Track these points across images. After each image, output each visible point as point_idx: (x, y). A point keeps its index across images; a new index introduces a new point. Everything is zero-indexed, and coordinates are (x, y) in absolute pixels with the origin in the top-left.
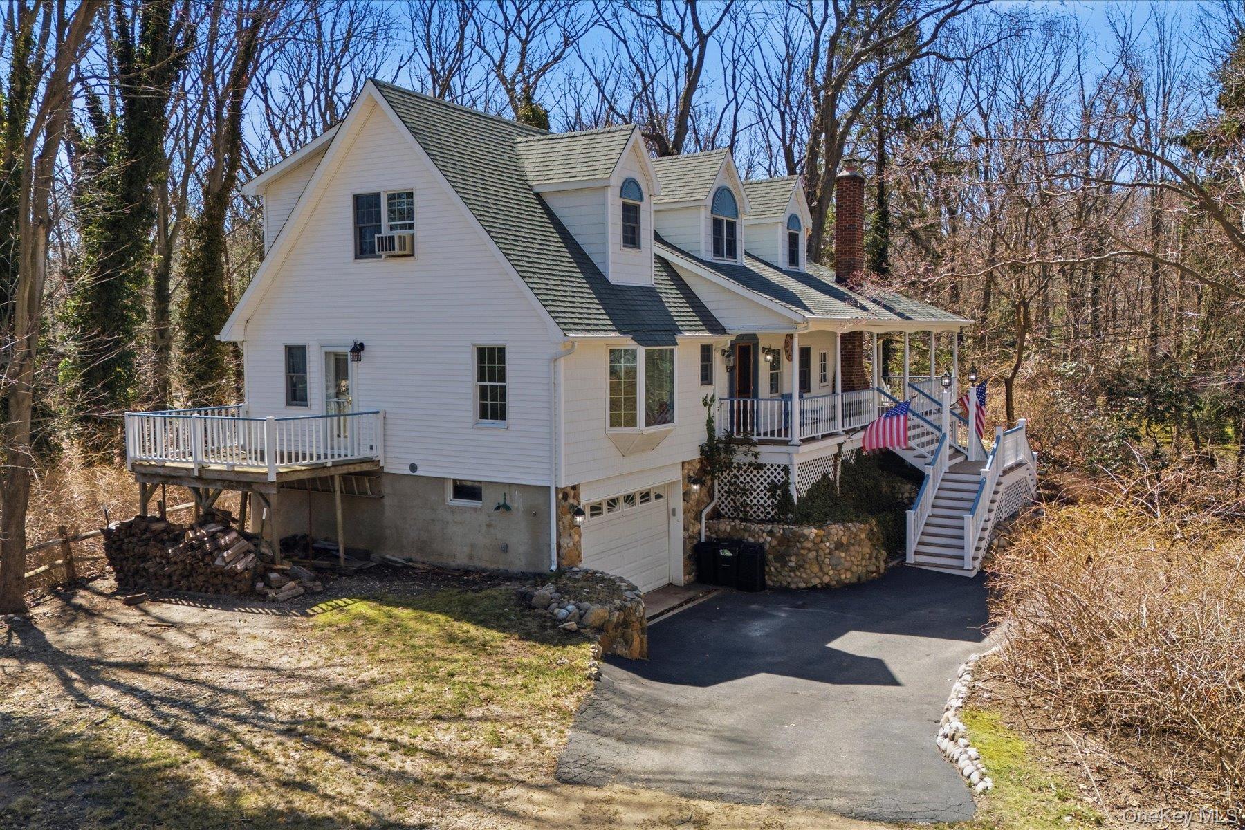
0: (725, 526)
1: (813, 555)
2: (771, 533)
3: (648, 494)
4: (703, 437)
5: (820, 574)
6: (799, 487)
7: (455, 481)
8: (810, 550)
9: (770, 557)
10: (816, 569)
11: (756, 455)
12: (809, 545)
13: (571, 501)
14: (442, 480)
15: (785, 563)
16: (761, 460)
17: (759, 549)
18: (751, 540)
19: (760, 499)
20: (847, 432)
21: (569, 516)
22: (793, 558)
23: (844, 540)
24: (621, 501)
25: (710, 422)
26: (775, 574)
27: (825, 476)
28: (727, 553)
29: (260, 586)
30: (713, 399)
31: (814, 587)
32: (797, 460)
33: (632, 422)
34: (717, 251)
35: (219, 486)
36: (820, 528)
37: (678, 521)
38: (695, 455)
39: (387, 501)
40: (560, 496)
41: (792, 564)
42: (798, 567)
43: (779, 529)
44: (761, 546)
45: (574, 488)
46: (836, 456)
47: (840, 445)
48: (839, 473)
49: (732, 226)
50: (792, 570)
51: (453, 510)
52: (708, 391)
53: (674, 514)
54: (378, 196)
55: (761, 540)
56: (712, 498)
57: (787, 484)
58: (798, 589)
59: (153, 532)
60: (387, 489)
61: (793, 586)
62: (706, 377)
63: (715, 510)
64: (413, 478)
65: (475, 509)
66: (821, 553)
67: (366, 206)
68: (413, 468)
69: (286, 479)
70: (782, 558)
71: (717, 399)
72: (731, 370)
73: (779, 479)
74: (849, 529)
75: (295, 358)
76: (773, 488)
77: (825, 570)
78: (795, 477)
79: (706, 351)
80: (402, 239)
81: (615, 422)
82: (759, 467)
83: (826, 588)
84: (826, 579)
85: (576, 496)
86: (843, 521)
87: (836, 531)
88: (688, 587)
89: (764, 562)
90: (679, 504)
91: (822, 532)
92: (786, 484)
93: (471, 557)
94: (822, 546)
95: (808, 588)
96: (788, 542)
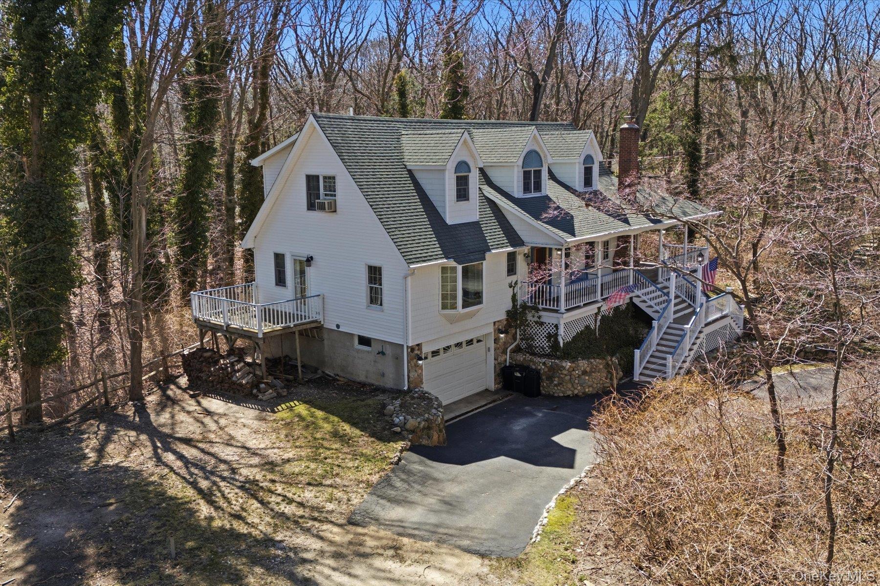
0: (520, 357)
1: (568, 378)
2: (544, 364)
3: (471, 341)
4: (509, 305)
5: (572, 389)
6: (564, 336)
7: (359, 336)
8: (566, 375)
9: (544, 377)
10: (570, 386)
11: (539, 317)
12: (565, 372)
13: (416, 352)
14: (353, 335)
15: (552, 382)
16: (542, 320)
17: (538, 372)
18: (534, 367)
19: (541, 342)
21: (415, 360)
22: (556, 379)
23: (588, 369)
24: (453, 347)
25: (514, 297)
26: (546, 387)
27: (587, 327)
28: (519, 375)
29: (255, 391)
30: (516, 283)
31: (569, 396)
32: (564, 321)
33: (454, 307)
34: (527, 189)
35: (236, 335)
36: (573, 362)
37: (492, 355)
38: (503, 316)
39: (326, 342)
40: (409, 350)
41: (555, 382)
42: (559, 384)
43: (549, 362)
45: (418, 345)
46: (597, 315)
47: (599, 308)
48: (598, 323)
49: (538, 173)
50: (556, 385)
51: (358, 351)
52: (512, 279)
53: (489, 351)
54: (318, 177)
55: (539, 367)
56: (516, 339)
57: (556, 335)
58: (559, 397)
59: (205, 357)
60: (326, 336)
61: (556, 395)
62: (511, 271)
63: (518, 346)
64: (337, 332)
65: (368, 352)
66: (573, 377)
67: (312, 181)
68: (338, 326)
69: (267, 336)
70: (550, 378)
71: (519, 282)
72: (529, 264)
73: (553, 331)
74: (591, 363)
75: (279, 259)
76: (549, 336)
77: (575, 386)
78: (561, 331)
79: (511, 257)
80: (330, 202)
81: (444, 307)
82: (542, 324)
83: (576, 397)
84: (576, 392)
85: (420, 349)
86: (588, 359)
87: (583, 364)
88: (496, 392)
89: (540, 380)
90: (492, 345)
91: (574, 365)
93: (366, 377)
94: (574, 373)
95: (564, 396)
96: (554, 369)
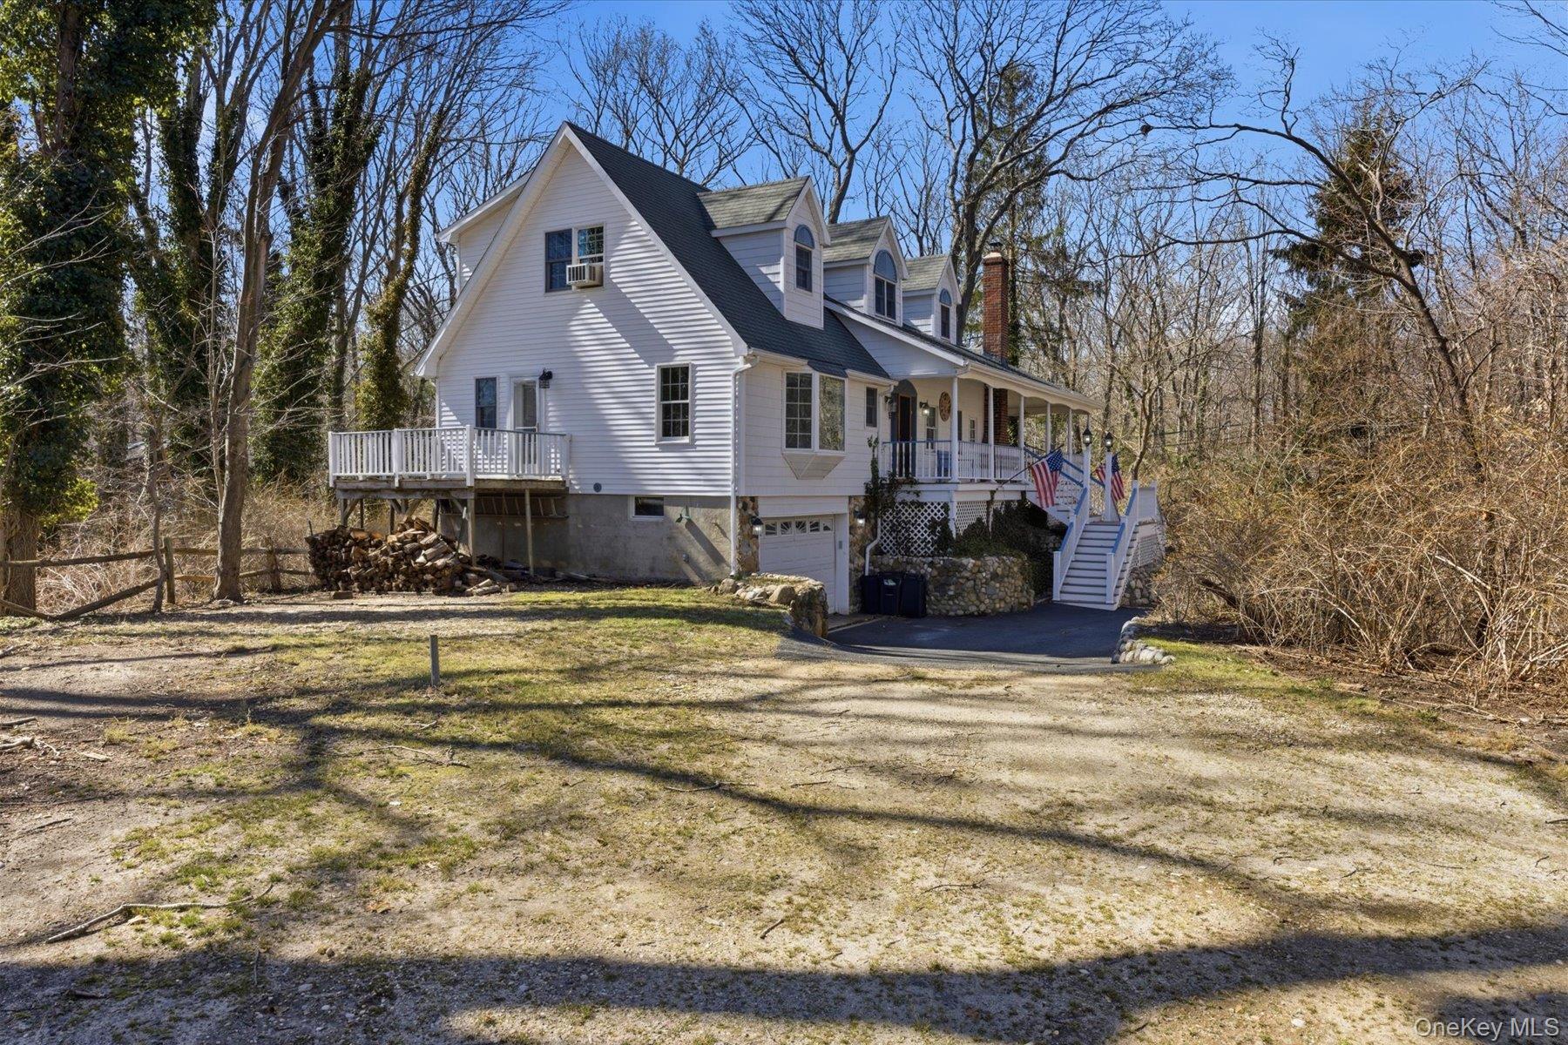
0: (889, 560)
1: (970, 584)
2: (931, 564)
3: (817, 524)
4: (869, 476)
5: (977, 602)
6: (958, 524)
7: (637, 499)
8: (968, 579)
9: (931, 587)
10: (973, 597)
11: (917, 493)
12: (967, 574)
13: (750, 512)
14: (625, 497)
15: (944, 593)
16: (922, 499)
17: (920, 580)
18: (913, 571)
19: (921, 534)
20: (999, 482)
21: (748, 526)
22: (952, 588)
23: (999, 571)
24: (794, 526)
25: (874, 463)
26: (936, 603)
27: (979, 520)
28: (891, 583)
29: (458, 583)
30: (877, 441)
31: (972, 615)
32: (956, 498)
33: (807, 443)
34: (879, 309)
35: (418, 496)
36: (977, 559)
37: (845, 554)
38: (861, 492)
39: (571, 521)
40: (740, 505)
41: (951, 593)
42: (956, 596)
43: (940, 561)
44: (923, 576)
45: (753, 499)
46: (989, 503)
47: (993, 493)
48: (991, 520)
49: (891, 288)
50: (951, 598)
51: (635, 526)
52: (871, 432)
53: (841, 547)
54: (569, 231)
55: (922, 571)
56: (875, 536)
57: (946, 520)
58: (957, 616)
60: (571, 509)
61: (952, 613)
62: (871, 420)
63: (877, 547)
64: (597, 497)
65: (657, 523)
66: (978, 582)
67: (558, 242)
68: (597, 487)
69: (482, 485)
70: (942, 587)
71: (880, 441)
72: (892, 416)
73: (939, 516)
74: (1004, 561)
75: (485, 387)
76: (933, 525)
77: (982, 598)
78: (954, 513)
79: (871, 394)
80: (592, 270)
81: (791, 443)
82: (921, 505)
83: (983, 615)
84: (983, 608)
85: (755, 508)
86: (997, 554)
87: (992, 562)
88: (853, 614)
89: (926, 592)
90: (845, 536)
91: (979, 563)
92: (945, 523)
93: (652, 570)
94: (979, 575)
95: (965, 615)
96: (949, 572)
